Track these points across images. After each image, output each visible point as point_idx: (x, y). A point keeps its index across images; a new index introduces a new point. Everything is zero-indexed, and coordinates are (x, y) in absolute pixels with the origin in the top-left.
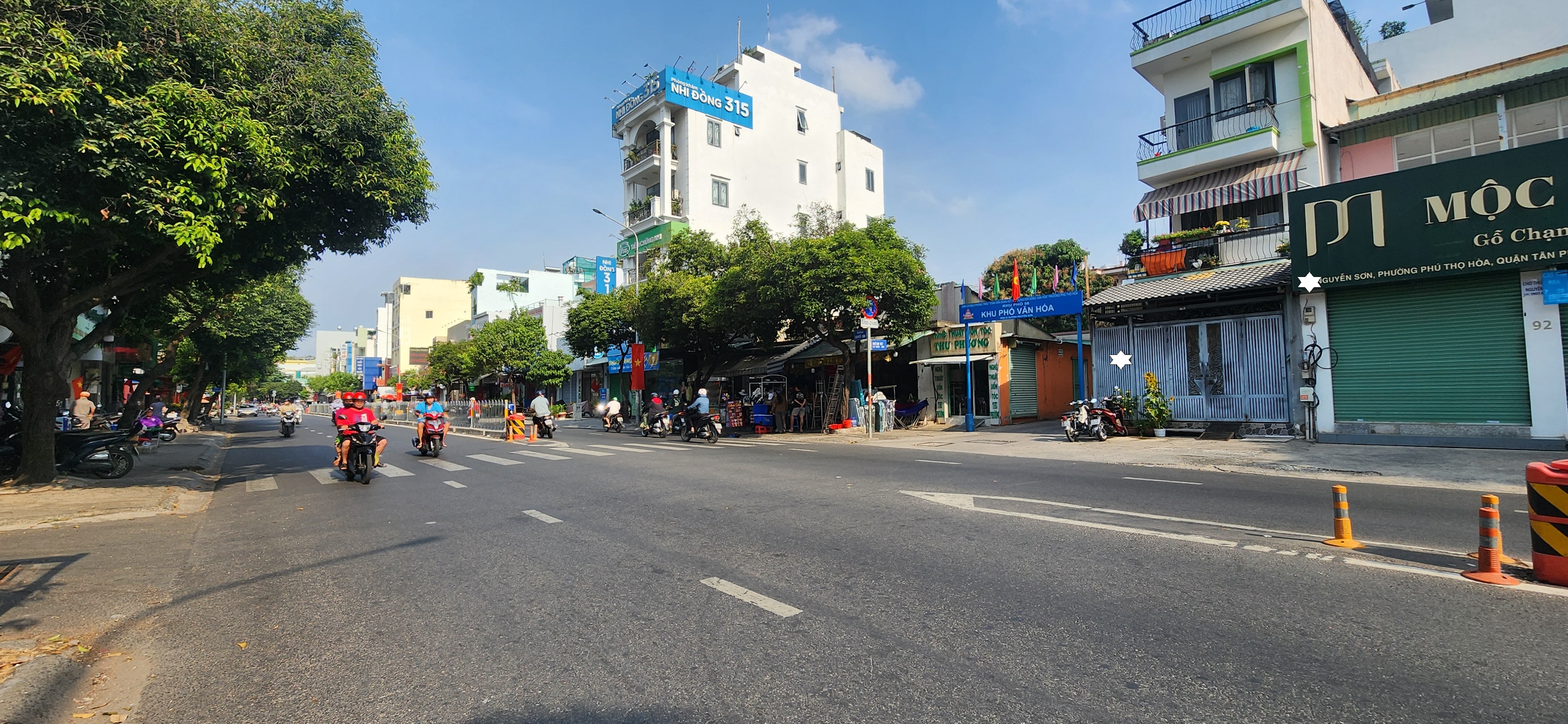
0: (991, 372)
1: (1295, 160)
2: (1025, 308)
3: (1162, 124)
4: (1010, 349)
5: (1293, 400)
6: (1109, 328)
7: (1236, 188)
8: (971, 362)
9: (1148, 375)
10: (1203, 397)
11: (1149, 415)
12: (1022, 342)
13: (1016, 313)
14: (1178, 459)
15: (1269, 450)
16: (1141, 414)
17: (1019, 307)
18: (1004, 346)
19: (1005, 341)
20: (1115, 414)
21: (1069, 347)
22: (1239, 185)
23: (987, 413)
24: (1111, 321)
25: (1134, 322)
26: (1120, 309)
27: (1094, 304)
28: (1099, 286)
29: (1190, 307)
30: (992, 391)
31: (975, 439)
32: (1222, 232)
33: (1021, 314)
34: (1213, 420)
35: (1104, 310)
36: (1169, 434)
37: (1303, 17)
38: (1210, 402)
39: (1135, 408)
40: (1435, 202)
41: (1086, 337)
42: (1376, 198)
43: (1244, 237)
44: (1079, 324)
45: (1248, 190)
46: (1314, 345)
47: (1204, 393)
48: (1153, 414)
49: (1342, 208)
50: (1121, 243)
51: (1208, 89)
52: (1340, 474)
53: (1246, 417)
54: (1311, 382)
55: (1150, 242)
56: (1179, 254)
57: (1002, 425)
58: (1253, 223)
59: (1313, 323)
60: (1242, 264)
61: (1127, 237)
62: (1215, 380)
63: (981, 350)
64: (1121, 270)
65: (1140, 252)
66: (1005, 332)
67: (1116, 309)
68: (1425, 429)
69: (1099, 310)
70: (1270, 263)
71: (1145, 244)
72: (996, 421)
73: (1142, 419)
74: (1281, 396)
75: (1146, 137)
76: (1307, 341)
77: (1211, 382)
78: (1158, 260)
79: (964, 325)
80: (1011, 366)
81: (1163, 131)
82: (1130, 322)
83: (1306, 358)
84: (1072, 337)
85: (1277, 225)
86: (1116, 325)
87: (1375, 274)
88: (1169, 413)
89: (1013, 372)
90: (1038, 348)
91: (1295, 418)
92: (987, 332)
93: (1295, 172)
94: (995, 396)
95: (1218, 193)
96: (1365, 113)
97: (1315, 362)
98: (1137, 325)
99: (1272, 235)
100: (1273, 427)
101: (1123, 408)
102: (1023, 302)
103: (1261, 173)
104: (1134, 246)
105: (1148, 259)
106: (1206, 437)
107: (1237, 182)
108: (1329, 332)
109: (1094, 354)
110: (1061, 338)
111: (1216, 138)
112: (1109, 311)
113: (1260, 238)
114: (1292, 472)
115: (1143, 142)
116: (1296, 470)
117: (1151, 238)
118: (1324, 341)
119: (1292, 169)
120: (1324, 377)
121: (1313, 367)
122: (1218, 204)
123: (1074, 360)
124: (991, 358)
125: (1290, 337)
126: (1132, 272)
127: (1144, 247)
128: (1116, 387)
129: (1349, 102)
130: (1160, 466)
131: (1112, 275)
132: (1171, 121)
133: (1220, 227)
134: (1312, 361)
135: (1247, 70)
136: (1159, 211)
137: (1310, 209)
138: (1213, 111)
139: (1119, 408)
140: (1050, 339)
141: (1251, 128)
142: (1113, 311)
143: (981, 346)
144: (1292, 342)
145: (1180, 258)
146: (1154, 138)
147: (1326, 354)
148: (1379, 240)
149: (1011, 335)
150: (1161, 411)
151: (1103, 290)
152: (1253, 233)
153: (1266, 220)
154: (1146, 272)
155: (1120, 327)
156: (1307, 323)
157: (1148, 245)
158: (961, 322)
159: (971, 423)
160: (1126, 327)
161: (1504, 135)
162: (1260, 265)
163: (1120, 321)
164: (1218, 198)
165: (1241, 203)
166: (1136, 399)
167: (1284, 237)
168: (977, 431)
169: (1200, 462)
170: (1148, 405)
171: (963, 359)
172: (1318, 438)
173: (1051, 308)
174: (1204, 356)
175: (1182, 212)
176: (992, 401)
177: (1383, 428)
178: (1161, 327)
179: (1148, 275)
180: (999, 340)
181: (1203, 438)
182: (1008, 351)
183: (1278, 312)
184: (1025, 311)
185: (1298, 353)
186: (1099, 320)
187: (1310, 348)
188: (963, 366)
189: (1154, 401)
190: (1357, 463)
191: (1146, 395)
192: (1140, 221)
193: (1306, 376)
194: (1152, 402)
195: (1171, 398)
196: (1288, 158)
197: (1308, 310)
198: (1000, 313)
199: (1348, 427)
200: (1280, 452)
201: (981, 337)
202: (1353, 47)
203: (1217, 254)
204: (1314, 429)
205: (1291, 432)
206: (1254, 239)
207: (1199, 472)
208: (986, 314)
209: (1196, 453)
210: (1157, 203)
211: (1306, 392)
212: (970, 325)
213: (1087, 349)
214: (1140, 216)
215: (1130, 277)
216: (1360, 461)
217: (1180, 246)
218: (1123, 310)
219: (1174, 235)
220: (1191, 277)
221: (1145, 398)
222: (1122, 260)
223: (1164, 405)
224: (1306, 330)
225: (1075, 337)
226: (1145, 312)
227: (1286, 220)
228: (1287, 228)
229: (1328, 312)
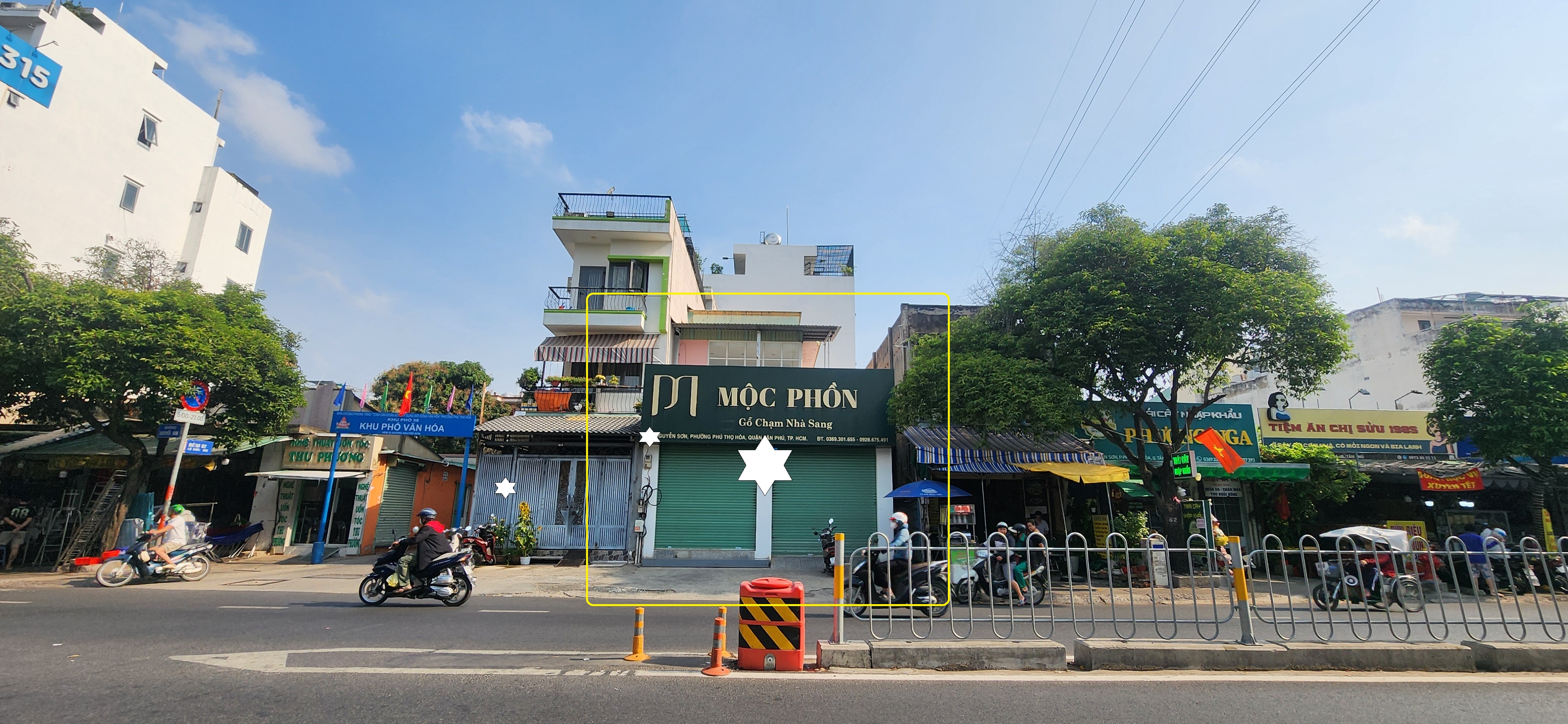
0: (359, 492)
1: (654, 340)
2: (413, 425)
3: (569, 283)
4: (388, 468)
5: (630, 529)
6: (495, 456)
7: (614, 351)
8: (335, 479)
9: (524, 504)
10: (565, 526)
11: (518, 543)
12: (403, 461)
13: (402, 430)
14: (535, 586)
15: (608, 574)
16: (512, 542)
17: (407, 423)
18: (382, 464)
19: (384, 459)
20: (486, 543)
21: (455, 470)
22: (616, 349)
23: (345, 540)
24: (498, 448)
25: (519, 452)
26: (509, 438)
27: (485, 430)
28: (496, 412)
29: (567, 444)
30: (356, 515)
31: (320, 573)
32: (599, 384)
33: (408, 431)
34: (571, 548)
35: (493, 437)
36: (533, 562)
37: (669, 240)
38: (571, 531)
39: (507, 536)
40: (723, 391)
41: (472, 461)
42: (695, 379)
43: (614, 392)
44: (466, 448)
45: (621, 355)
46: (648, 486)
47: (567, 522)
48: (521, 543)
49: (676, 382)
50: (520, 377)
51: (605, 268)
52: (651, 593)
53: (596, 545)
54: (643, 516)
55: (544, 381)
56: (565, 396)
57: (359, 555)
58: (622, 382)
59: (649, 468)
60: (610, 413)
61: (526, 372)
62: (577, 512)
63: (352, 466)
64: (516, 400)
65: (535, 388)
66: (386, 448)
67: (505, 438)
68: (704, 554)
69: (490, 437)
70: (628, 416)
71: (540, 382)
72: (354, 551)
73: (512, 547)
74: (622, 527)
75: (555, 290)
76: (645, 483)
77: (574, 513)
78: (548, 398)
79: (335, 435)
80: (386, 486)
81: (569, 289)
82: (515, 452)
83: (642, 496)
84: (458, 460)
85: (636, 388)
86: (503, 453)
87: (689, 436)
88: (536, 542)
89: (386, 494)
90: (421, 469)
91: (629, 546)
92: (364, 446)
93: (653, 349)
94: (359, 521)
95: (601, 352)
96: (698, 320)
97: (648, 499)
98: (521, 455)
99: (633, 394)
100: (614, 554)
101: (495, 536)
102: (413, 419)
103: (631, 344)
104: (531, 382)
105: (540, 396)
106: (564, 564)
107: (615, 346)
108: (659, 476)
109: (476, 481)
110: (449, 460)
111: (606, 307)
112: (499, 439)
113: (625, 394)
114: (619, 594)
115: (551, 293)
116: (623, 592)
117: (545, 378)
118: (654, 484)
119: (651, 347)
120: (652, 511)
121: (646, 503)
122: (600, 361)
123: (457, 483)
124: (363, 476)
125: (634, 479)
126: (525, 405)
127: (539, 385)
128: (492, 515)
129: (689, 309)
130: (518, 595)
131: (511, 404)
132: (576, 283)
133: (599, 380)
134: (645, 499)
135: (632, 263)
136: (556, 356)
137: (657, 379)
138: (606, 286)
139: (491, 537)
140: (437, 460)
141: (629, 308)
142: (502, 440)
143: (352, 462)
144: (635, 482)
145: (566, 400)
146: (563, 293)
147: (655, 493)
148: (693, 413)
149: (392, 452)
150: (529, 540)
151: (500, 417)
152: (622, 390)
153: (631, 381)
154: (537, 408)
155: (506, 456)
156: (646, 468)
157: (542, 383)
158: (331, 432)
159: (320, 553)
160: (511, 456)
161: (759, 357)
162: (622, 416)
163: (507, 450)
164: (600, 356)
165: (615, 364)
166: (509, 527)
167: (637, 398)
168: (325, 563)
169: (553, 589)
170: (518, 533)
171: (325, 475)
172: (644, 563)
173: (442, 428)
174: (572, 489)
175: (573, 361)
176: (353, 526)
177: (682, 553)
178: (541, 459)
179: (538, 410)
180: (377, 456)
181: (559, 565)
182: (385, 470)
183: (628, 457)
184: (413, 428)
185: (638, 491)
186: (487, 446)
187: (646, 488)
188: (324, 483)
189: (524, 529)
190: (663, 583)
191: (518, 523)
192: (539, 360)
193: (640, 511)
194: (522, 531)
195: (539, 526)
196: (650, 337)
197: (648, 457)
198: (383, 427)
199: (662, 553)
200: (615, 576)
201: (355, 451)
202: (695, 273)
203: (594, 403)
204: (641, 555)
205: (626, 558)
206: (620, 394)
207: (550, 599)
208: (365, 426)
209: (551, 580)
210: (555, 348)
211: (639, 523)
212: (342, 435)
213: (471, 473)
214: (539, 356)
215: (523, 409)
216: (665, 581)
217: (567, 389)
218: (511, 440)
219: (564, 379)
220: (572, 417)
221: (517, 526)
222: (518, 391)
223: (532, 534)
224: (645, 473)
225: (462, 460)
226: (530, 444)
227: (642, 386)
228: (642, 390)
229: (660, 460)
